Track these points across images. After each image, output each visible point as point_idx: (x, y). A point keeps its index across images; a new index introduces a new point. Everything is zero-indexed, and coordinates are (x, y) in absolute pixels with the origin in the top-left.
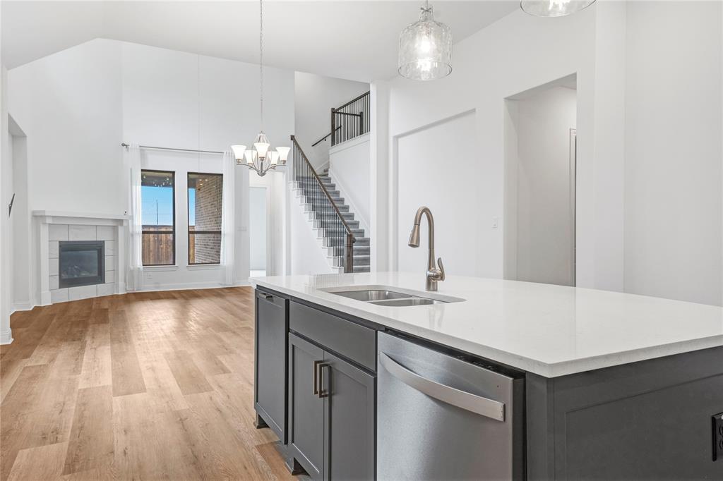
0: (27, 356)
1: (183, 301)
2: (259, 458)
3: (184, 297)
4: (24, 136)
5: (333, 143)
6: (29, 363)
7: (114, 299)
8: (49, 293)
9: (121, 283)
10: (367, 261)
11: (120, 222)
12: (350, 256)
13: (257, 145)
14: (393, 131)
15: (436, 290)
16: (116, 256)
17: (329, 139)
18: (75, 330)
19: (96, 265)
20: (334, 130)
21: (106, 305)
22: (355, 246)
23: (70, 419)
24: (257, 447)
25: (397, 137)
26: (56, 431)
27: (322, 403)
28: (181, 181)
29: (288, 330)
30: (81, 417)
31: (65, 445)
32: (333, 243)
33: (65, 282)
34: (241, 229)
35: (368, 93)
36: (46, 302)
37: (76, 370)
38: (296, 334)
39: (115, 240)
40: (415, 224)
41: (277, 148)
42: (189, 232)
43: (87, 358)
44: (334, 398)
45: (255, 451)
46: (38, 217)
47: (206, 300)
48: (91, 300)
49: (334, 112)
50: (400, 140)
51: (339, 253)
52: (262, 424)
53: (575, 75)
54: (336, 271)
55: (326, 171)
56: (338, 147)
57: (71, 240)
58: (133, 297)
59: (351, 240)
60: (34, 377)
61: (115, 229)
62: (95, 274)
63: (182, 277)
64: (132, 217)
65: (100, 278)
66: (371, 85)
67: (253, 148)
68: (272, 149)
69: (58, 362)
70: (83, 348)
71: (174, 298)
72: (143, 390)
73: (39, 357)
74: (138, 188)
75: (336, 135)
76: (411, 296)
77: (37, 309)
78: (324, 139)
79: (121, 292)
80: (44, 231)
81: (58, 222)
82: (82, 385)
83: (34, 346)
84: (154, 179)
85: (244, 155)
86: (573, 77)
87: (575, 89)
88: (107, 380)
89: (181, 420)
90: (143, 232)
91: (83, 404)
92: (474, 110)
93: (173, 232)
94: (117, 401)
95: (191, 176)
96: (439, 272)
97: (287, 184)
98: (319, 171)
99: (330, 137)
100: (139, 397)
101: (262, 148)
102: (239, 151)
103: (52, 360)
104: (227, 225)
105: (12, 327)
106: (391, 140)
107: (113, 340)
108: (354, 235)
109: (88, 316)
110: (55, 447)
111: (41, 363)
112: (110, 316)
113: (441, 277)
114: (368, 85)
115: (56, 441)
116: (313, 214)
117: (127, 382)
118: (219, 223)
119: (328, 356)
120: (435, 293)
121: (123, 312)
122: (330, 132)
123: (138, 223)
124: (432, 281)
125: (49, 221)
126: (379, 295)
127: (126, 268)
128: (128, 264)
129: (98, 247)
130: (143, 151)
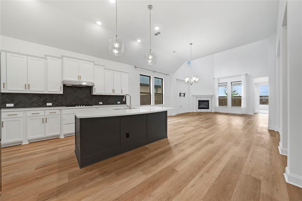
8: (196, 110)
11: (213, 96)
16: (212, 103)
28: (229, 85)
33: (199, 108)
34: (249, 97)
36: (195, 112)
39: (212, 100)
42: (231, 97)
46: (193, 96)
57: (201, 100)
58: (216, 113)
61: (212, 97)
64: (216, 95)
65: (208, 108)
74: (217, 88)
79: (213, 112)
80: (195, 98)
81: (198, 96)
125: (195, 96)
127: (214, 106)
128: (214, 105)
129: (208, 101)
130: (218, 79)
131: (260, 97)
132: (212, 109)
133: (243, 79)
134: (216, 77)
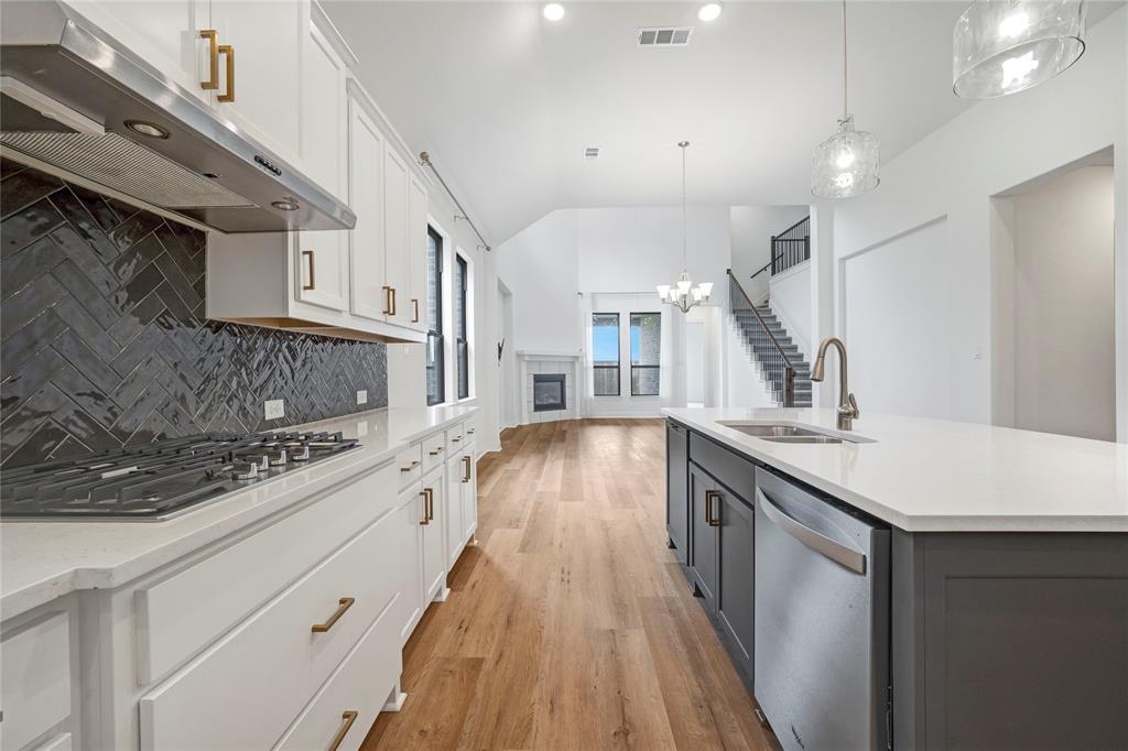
0: (508, 462)
1: (625, 428)
2: (666, 574)
3: (626, 425)
4: (510, 294)
5: (773, 273)
6: (509, 467)
7: (572, 421)
8: (527, 417)
9: (578, 409)
10: (809, 396)
11: (576, 358)
12: (789, 390)
13: (679, 284)
14: (839, 253)
15: (850, 429)
16: (573, 387)
17: (770, 269)
18: (542, 445)
19: (559, 394)
20: (774, 259)
21: (565, 427)
22: (796, 381)
23: (528, 513)
24: (666, 564)
25: (844, 260)
26: (518, 520)
27: (714, 530)
28: (625, 320)
29: (689, 459)
30: (535, 513)
31: (523, 530)
32: (771, 377)
33: (538, 408)
34: (678, 364)
35: (809, 217)
36: (526, 422)
37: (538, 477)
38: (696, 464)
39: (573, 374)
40: (819, 357)
41: (700, 285)
42: (632, 367)
43: (546, 468)
44: (724, 528)
45: (663, 567)
46: (520, 356)
47: (646, 428)
48: (555, 422)
49: (774, 240)
50: (848, 262)
51: (777, 387)
52: (672, 546)
53: (1112, 147)
54: (775, 406)
55: (767, 302)
56: (778, 276)
57: (542, 373)
58: (586, 422)
59: (791, 375)
60: (510, 478)
61: (573, 363)
62: (559, 401)
63: (625, 406)
64: (586, 354)
65: (562, 406)
66: (811, 208)
67: (677, 287)
68: (695, 285)
69: (526, 469)
70: (544, 460)
71: (618, 425)
72: (582, 499)
73: (515, 464)
74: (590, 329)
75: (777, 264)
76: (818, 434)
77: (520, 427)
78: (765, 269)
79: (578, 418)
80: (524, 366)
81: (534, 359)
82: (539, 488)
83: (513, 454)
84: (605, 319)
85: (669, 294)
86: (1109, 151)
87: (1113, 165)
88: (557, 487)
89: (606, 529)
90: (595, 367)
91: (538, 504)
92: (944, 217)
93: (618, 367)
94: (562, 504)
95: (633, 316)
96: (851, 409)
97: (724, 318)
98: (756, 303)
99: (770, 267)
100: (577, 504)
101: (684, 287)
102: (663, 291)
103: (523, 467)
104: (665, 360)
105: (501, 439)
106: (836, 263)
107: (566, 455)
108: (794, 368)
109: (552, 436)
110: (517, 531)
111: (517, 468)
112: (567, 436)
113: (855, 414)
114: (807, 208)
115: (517, 527)
116: (750, 347)
117: (571, 491)
118: (658, 358)
119: (719, 487)
120: (846, 432)
121: (577, 434)
122: (770, 261)
123: (590, 360)
124: (845, 419)
125: (527, 358)
126: (786, 431)
127: (582, 398)
128: (582, 394)
129: (561, 379)
130: (593, 297)
132: (574, 410)
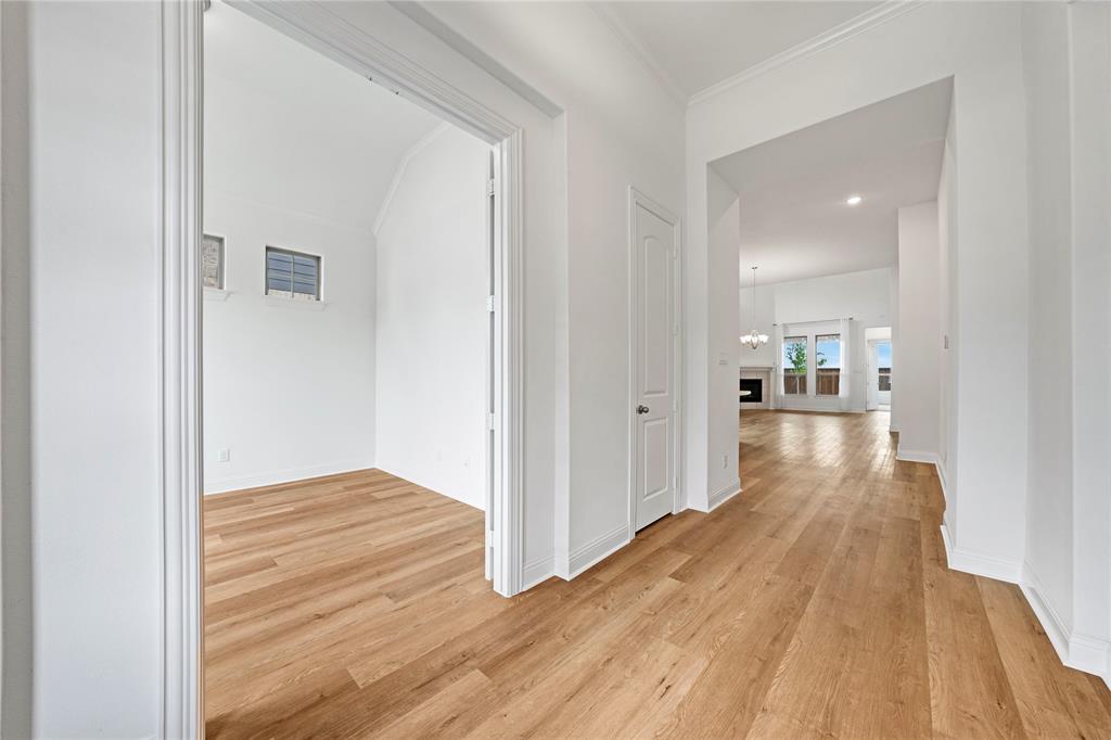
9: (772, 403)
11: (769, 370)
34: (856, 372)
39: (768, 379)
65: (760, 399)
95: (819, 338)
127: (775, 395)
129: (759, 383)
130: (785, 326)
131: (881, 370)
132: (768, 402)
133: (842, 329)
134: (780, 321)
